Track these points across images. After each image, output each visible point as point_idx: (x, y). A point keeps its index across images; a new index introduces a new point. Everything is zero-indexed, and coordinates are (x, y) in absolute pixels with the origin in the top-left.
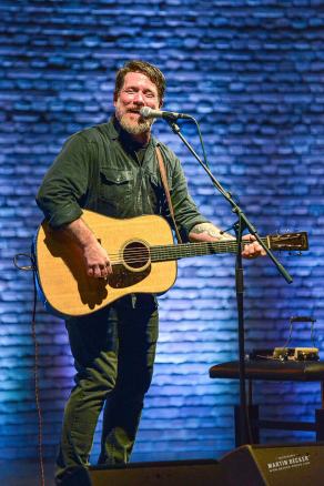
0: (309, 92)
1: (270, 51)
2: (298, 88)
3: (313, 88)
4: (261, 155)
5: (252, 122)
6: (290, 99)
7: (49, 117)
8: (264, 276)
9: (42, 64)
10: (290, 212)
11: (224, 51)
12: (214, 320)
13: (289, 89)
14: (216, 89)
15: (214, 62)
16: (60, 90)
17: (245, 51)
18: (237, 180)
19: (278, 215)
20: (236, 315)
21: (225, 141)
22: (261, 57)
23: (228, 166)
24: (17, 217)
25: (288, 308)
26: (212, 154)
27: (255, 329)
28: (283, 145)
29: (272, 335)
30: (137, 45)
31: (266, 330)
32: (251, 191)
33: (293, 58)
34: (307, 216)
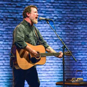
0: (82, 14)
1: (72, 3)
2: (79, 13)
3: (83, 13)
4: (70, 29)
5: (67, 21)
6: (77, 16)
7: (16, 19)
8: (70, 60)
9: (15, 6)
10: (77, 44)
11: (61, 3)
12: (57, 71)
13: (77, 13)
14: (58, 13)
15: (58, 6)
16: (20, 12)
17: (66, 3)
18: (63, 36)
19: (74, 45)
20: (63, 69)
21: (61, 26)
22: (70, 5)
23: (61, 32)
24: (8, 44)
25: (76, 68)
26: (57, 29)
27: (67, 73)
28: (75, 27)
29: (71, 75)
30: (39, 1)
31: (70, 73)
32: (67, 38)
33: (78, 5)
34: (81, 45)
